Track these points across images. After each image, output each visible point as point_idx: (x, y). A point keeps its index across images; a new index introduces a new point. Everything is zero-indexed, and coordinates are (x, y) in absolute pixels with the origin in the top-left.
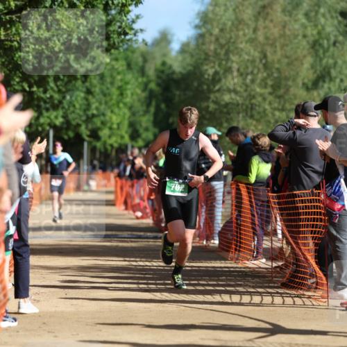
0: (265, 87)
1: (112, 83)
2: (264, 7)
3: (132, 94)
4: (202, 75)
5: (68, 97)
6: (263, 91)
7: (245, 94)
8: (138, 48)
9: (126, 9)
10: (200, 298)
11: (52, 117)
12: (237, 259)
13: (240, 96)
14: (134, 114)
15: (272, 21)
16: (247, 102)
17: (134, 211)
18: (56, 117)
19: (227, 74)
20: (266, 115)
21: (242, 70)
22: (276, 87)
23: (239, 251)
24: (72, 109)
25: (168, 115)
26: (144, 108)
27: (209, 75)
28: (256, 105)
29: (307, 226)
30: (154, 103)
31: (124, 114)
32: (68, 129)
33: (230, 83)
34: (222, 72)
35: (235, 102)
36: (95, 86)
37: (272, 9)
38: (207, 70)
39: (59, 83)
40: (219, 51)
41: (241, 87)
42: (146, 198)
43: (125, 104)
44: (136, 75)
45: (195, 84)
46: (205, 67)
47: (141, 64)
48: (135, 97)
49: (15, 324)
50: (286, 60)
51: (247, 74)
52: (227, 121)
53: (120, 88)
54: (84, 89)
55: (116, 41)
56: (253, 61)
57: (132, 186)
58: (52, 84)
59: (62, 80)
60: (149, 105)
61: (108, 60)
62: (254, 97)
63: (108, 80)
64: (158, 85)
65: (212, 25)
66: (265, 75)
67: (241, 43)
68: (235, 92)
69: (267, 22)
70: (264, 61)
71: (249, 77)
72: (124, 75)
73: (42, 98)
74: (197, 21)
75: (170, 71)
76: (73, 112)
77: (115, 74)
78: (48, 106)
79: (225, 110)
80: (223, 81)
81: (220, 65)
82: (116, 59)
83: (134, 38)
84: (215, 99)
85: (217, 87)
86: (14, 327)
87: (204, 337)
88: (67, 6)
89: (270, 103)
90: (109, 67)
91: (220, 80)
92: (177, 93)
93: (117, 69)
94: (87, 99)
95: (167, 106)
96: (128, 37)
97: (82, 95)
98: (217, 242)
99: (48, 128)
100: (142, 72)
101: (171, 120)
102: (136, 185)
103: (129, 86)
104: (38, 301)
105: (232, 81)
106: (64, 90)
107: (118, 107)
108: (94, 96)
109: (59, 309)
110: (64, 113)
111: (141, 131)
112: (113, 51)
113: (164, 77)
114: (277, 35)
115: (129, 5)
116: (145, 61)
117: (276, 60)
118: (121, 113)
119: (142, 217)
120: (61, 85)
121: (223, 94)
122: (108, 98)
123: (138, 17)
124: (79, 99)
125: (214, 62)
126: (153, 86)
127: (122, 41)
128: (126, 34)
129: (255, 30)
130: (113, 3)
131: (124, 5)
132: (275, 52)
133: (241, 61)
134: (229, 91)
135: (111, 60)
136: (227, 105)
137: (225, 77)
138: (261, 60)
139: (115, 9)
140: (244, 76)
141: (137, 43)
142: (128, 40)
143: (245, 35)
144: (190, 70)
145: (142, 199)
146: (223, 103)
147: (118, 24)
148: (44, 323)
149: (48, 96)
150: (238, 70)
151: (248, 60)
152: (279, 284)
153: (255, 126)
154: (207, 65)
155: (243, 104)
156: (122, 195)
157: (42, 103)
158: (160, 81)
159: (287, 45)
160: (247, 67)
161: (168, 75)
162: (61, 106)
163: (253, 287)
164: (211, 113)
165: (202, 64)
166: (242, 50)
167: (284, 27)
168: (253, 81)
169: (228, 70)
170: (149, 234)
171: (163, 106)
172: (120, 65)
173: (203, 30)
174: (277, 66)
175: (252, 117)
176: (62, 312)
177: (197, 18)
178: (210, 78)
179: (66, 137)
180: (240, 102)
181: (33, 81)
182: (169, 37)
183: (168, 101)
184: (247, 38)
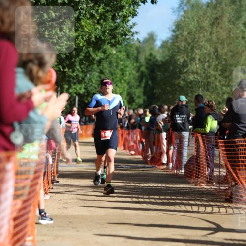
0: (217, 71)
1: (117, 67)
2: (217, 19)
3: (130, 74)
4: (175, 62)
5: (88, 76)
6: (215, 73)
7: (203, 75)
8: (134, 44)
9: (127, 19)
10: (172, 208)
11: (78, 88)
12: (196, 182)
13: (200, 77)
14: (130, 87)
15: (222, 28)
16: (205, 81)
17: (130, 151)
18: (80, 89)
19: (192, 62)
20: (217, 89)
21: (202, 59)
22: (224, 71)
23: (198, 177)
24: (90, 83)
25: (153, 88)
26: (138, 83)
27: (180, 62)
28: (210, 82)
29: (243, 162)
30: (144, 80)
31: (125, 87)
32: (87, 96)
33: (194, 67)
34: (188, 61)
35: (197, 80)
36: (106, 69)
37: (222, 20)
38: (179, 59)
39: (82, 67)
40: (187, 46)
41: (201, 70)
42: (138, 142)
43: (125, 81)
44: (133, 61)
45: (171, 68)
46: (178, 57)
47: (136, 54)
48: (132, 76)
49: (51, 222)
50: (231, 54)
51: (205, 62)
52: (192, 92)
53: (122, 70)
54: (99, 71)
55: (120, 39)
56: (209, 54)
57: (129, 134)
58: (78, 67)
59: (84, 64)
60: (140, 81)
61: (114, 52)
62: (209, 77)
63: (114, 65)
64: (147, 68)
65: (183, 30)
66: (217, 63)
67: (202, 42)
68: (197, 73)
69: (218, 28)
70: (216, 54)
71: (207, 64)
72: (125, 61)
73: (71, 76)
74: (174, 27)
75: (155, 60)
76: (92, 85)
77: (119, 61)
78: (75, 81)
79: (190, 85)
80: (190, 66)
81: (187, 56)
82: (120, 52)
83: (132, 38)
84: (183, 78)
85: (185, 71)
86: (51, 224)
87: (174, 233)
88: (88, 16)
89: (220, 81)
90: (115, 56)
91: (187, 66)
92: (159, 74)
93: (120, 58)
94: (100, 77)
95: (152, 82)
96: (127, 37)
97: (97, 74)
98: (183, 171)
99: (75, 95)
100: (137, 59)
101: (154, 92)
102: (131, 133)
103: (128, 69)
104: (67, 208)
105: (195, 66)
106: (85, 71)
107: (121, 82)
108: (105, 75)
109: (80, 213)
110: (85, 86)
111: (135, 98)
112: (117, 46)
113: (151, 63)
114: (225, 37)
115: (129, 16)
116: (139, 52)
117: (224, 53)
118: (123, 86)
119: (135, 155)
120: (84, 68)
121: (189, 75)
122: (114, 76)
123: (134, 24)
124: (95, 76)
125: (184, 54)
126: (143, 69)
127: (124, 40)
128: (126, 35)
129: (211, 34)
130: (118, 15)
131: (125, 16)
132: (224, 48)
133: (202, 54)
134: (193, 73)
135: (116, 52)
136: (191, 82)
137: (191, 64)
138: (214, 54)
139: (119, 18)
140: (203, 63)
141: (133, 41)
142: (128, 39)
143: (204, 36)
144: (168, 59)
145: (135, 142)
146: (189, 80)
147: (122, 29)
148: (70, 222)
149: (75, 74)
150: (199, 59)
151: (206, 53)
152: (224, 200)
153: (209, 96)
154: (179, 56)
155: (202, 82)
156: (122, 140)
157: (71, 79)
158: (148, 66)
159: (231, 44)
160: (205, 58)
161: (153, 62)
162: (84, 81)
163: (207, 201)
164: (181, 87)
165: (176, 55)
166: (202, 46)
167: (230, 32)
168: (209, 67)
169: (193, 59)
170: (139, 165)
171: (150, 82)
172: (122, 55)
173: (177, 33)
174: (224, 57)
175: (208, 90)
176: (82, 215)
177: (174, 25)
178: (181, 64)
179: (86, 102)
180: (200, 80)
181: (65, 65)
182: (155, 37)
183: (153, 79)
184: (205, 39)
